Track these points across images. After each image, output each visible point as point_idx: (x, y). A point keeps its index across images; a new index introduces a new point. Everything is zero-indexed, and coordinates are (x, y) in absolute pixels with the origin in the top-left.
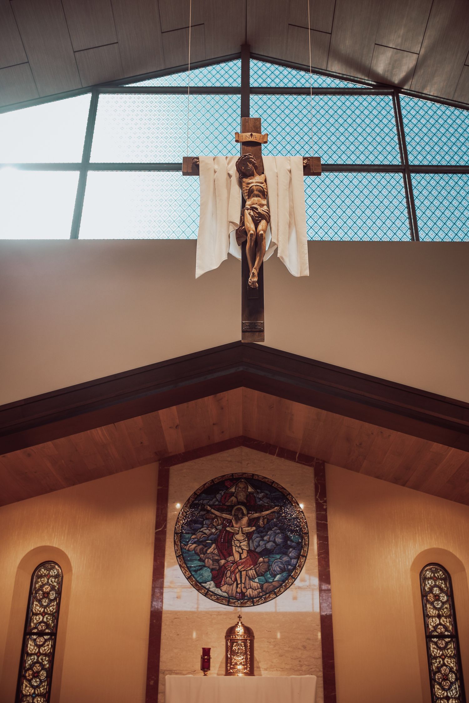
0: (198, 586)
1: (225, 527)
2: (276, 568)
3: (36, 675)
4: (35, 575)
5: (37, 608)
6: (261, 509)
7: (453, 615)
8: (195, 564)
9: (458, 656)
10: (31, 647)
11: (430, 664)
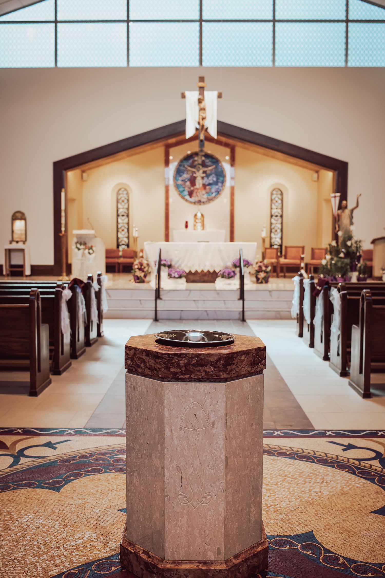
0: (183, 197)
1: (193, 174)
2: (213, 190)
3: (123, 230)
4: (118, 194)
5: (120, 206)
6: (207, 166)
7: (282, 208)
8: (181, 189)
9: (282, 223)
10: (120, 220)
11: (271, 226)
